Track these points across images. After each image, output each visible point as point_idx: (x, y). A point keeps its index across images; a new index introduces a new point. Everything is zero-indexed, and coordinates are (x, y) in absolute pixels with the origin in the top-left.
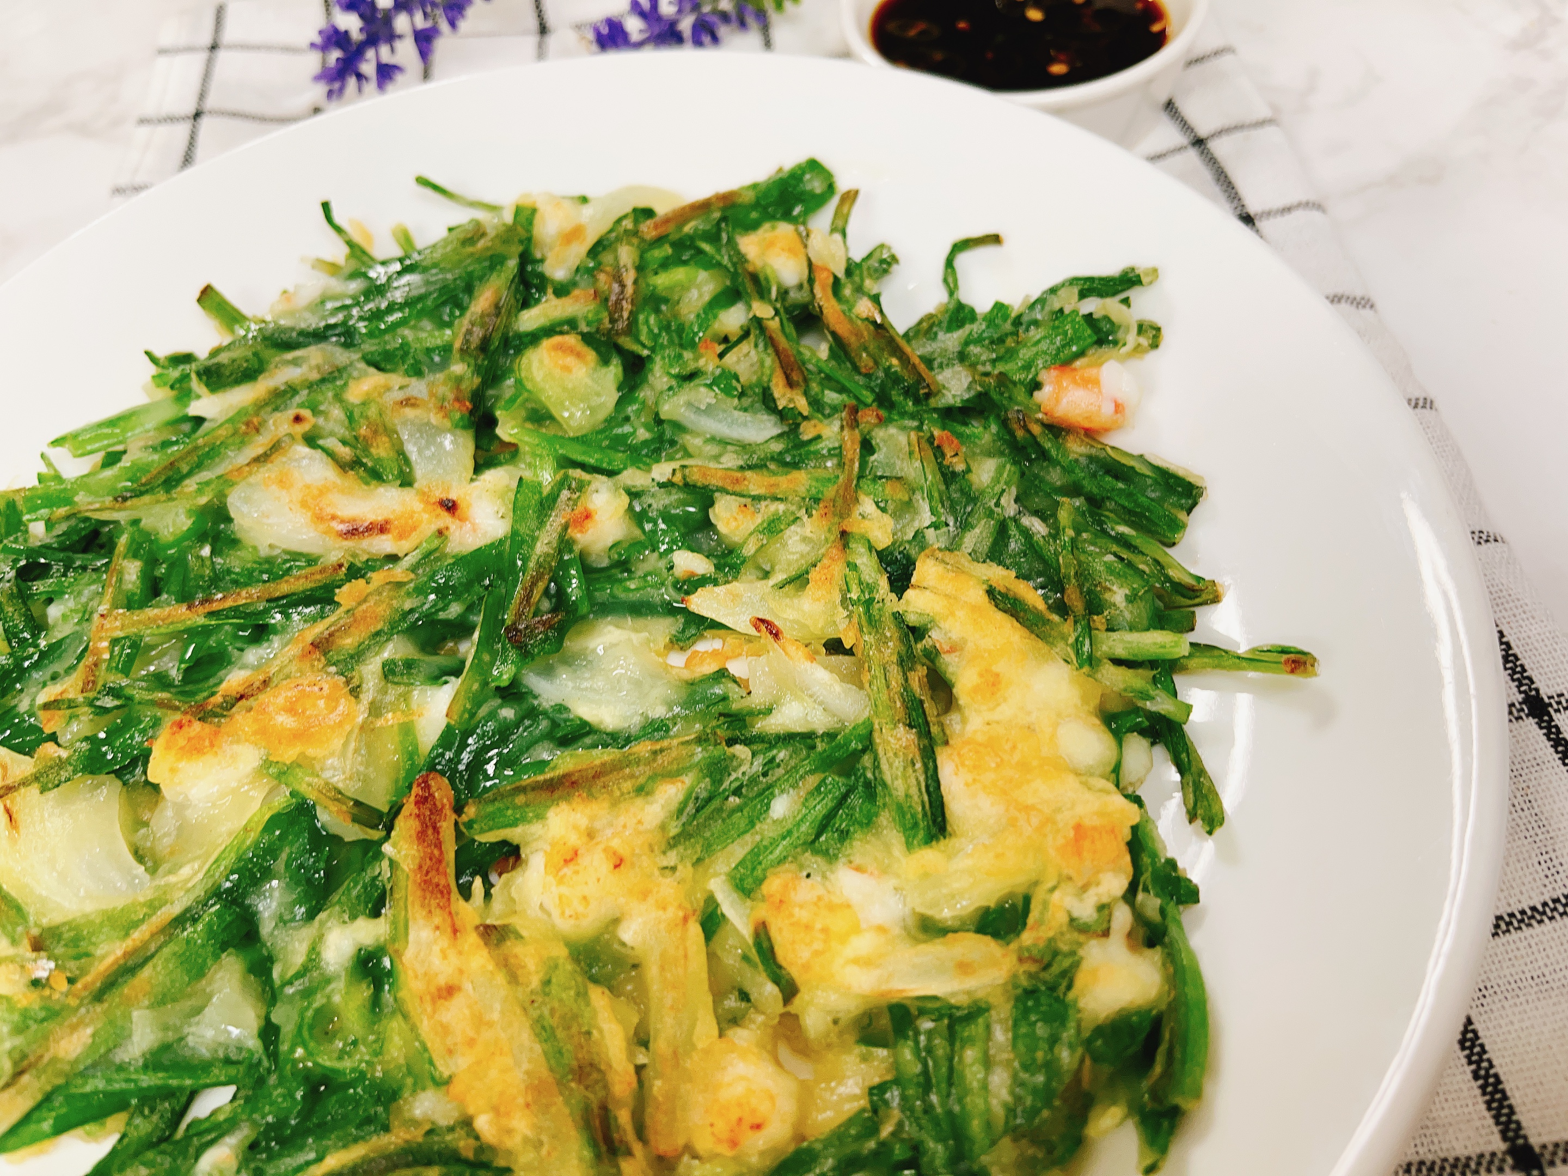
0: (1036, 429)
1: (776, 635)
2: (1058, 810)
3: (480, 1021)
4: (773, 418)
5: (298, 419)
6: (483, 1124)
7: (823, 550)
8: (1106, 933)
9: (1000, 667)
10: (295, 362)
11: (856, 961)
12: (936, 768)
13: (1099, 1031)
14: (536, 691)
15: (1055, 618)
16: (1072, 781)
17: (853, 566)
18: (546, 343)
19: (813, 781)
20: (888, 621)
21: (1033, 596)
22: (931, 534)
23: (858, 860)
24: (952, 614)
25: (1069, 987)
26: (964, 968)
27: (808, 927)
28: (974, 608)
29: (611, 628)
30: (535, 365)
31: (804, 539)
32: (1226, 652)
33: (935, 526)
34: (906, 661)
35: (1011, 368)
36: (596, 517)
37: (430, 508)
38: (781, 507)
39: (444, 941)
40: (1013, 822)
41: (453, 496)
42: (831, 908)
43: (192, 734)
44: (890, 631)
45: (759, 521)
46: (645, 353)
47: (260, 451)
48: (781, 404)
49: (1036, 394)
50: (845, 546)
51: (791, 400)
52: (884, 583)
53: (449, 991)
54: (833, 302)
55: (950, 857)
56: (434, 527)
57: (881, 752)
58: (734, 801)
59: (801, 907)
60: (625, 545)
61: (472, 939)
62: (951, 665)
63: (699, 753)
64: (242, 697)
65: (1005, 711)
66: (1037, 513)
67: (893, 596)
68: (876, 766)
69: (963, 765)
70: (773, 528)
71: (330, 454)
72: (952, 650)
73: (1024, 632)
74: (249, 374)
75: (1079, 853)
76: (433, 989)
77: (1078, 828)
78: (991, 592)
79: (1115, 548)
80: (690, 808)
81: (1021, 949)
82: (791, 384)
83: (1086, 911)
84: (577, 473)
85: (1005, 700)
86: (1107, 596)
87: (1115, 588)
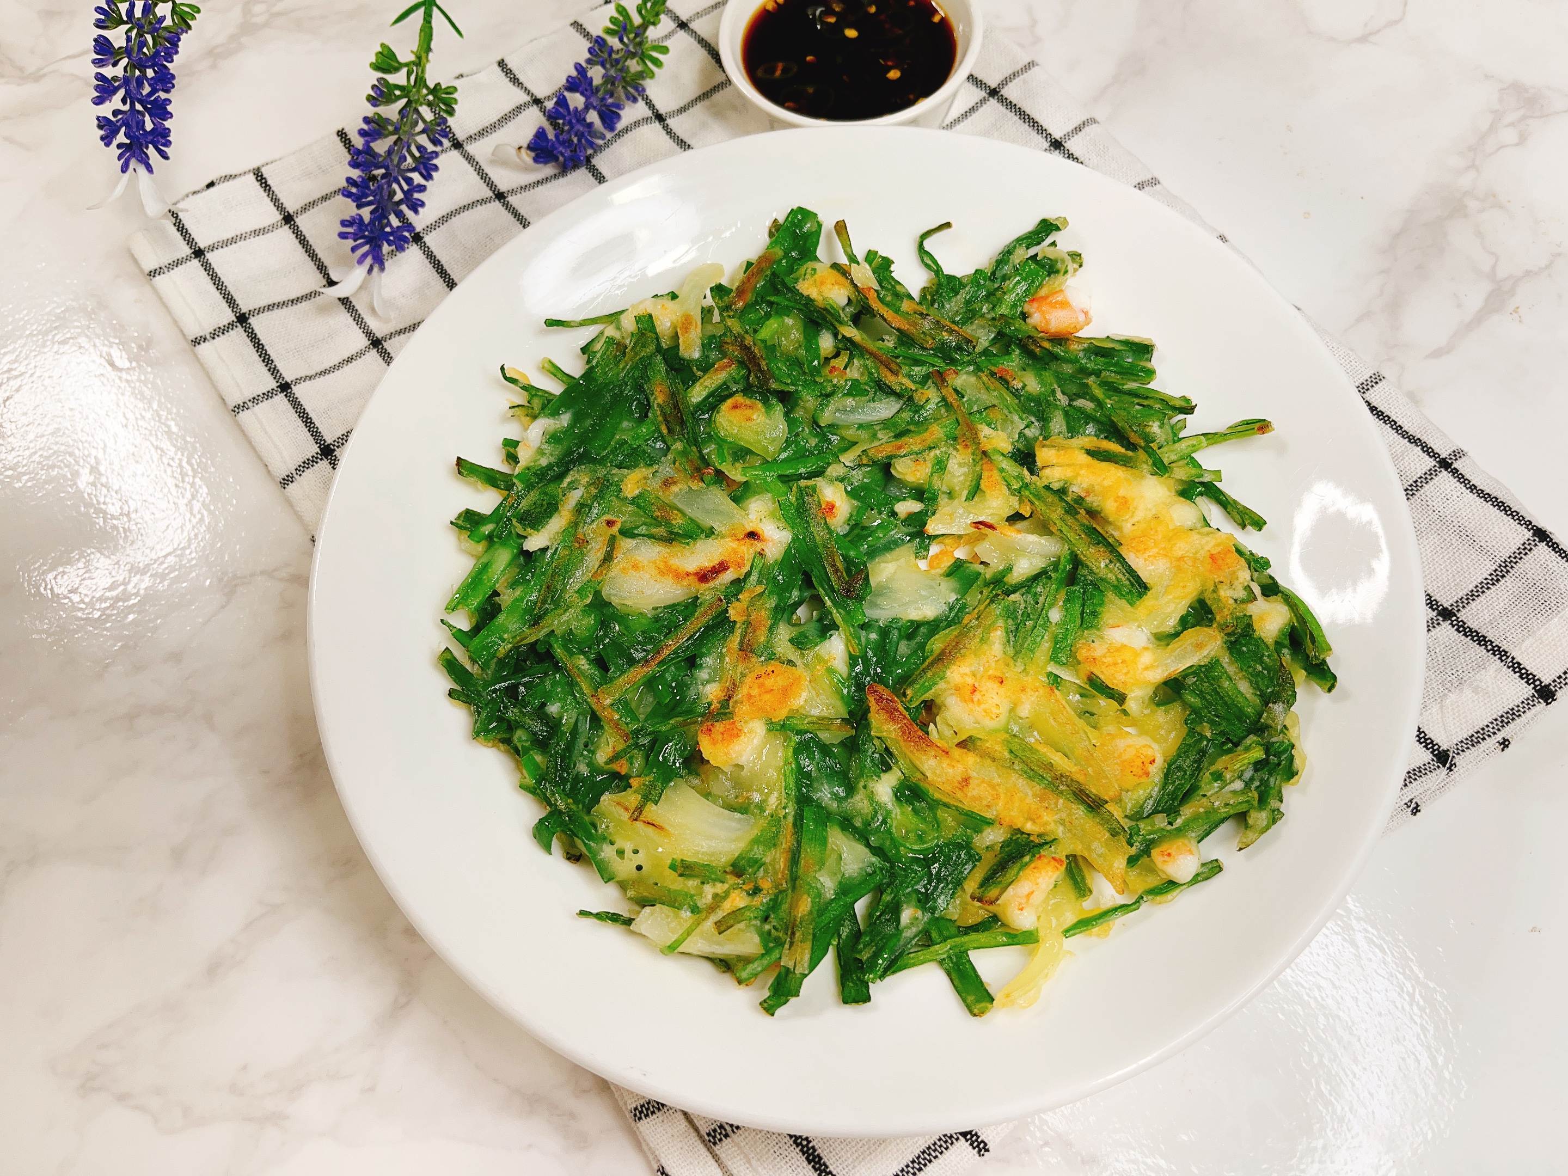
0: (1047, 345)
1: (991, 527)
2: (1196, 552)
3: (993, 787)
4: (892, 398)
5: (610, 523)
6: (1029, 827)
7: (978, 469)
8: (1255, 599)
9: (1122, 493)
10: (573, 486)
11: (1147, 668)
12: (1124, 559)
13: (1277, 643)
14: (874, 617)
15: (1130, 453)
16: (1195, 536)
17: (1002, 470)
18: (726, 406)
19: (1062, 596)
20: (1044, 493)
21: (1114, 447)
22: (1027, 431)
23: (1111, 622)
24: (1078, 474)
25: (1254, 631)
26: (1199, 646)
27: (1115, 664)
28: (1088, 466)
29: (883, 565)
30: (725, 424)
31: (960, 465)
32: (1216, 434)
33: (1027, 426)
34: (1071, 510)
35: (1003, 310)
36: (837, 505)
37: (743, 542)
38: (938, 452)
39: (945, 762)
40: (1179, 569)
41: (749, 529)
42: (1118, 650)
43: (721, 730)
44: (1051, 498)
45: (930, 465)
46: (792, 388)
47: (601, 555)
48: (897, 389)
49: (1028, 320)
50: (991, 461)
51: (901, 383)
52: (1026, 473)
53: (966, 781)
54: (886, 309)
55: (1157, 599)
56: (752, 552)
57: (1090, 564)
58: (1029, 624)
59: (1105, 656)
60: (855, 513)
61: (957, 752)
62: (1093, 501)
63: (997, 609)
64: (729, 697)
65: (1139, 515)
66: (1079, 396)
67: (1034, 478)
68: (1091, 572)
69: (1139, 551)
70: (940, 466)
71: (651, 537)
72: (1088, 493)
73: (1125, 468)
74: (551, 508)
75: (1220, 569)
76: (956, 784)
77: (1212, 557)
78: (1089, 453)
79: (1136, 401)
80: (1012, 639)
81: (1219, 624)
82: (895, 373)
83: (1241, 594)
84: (803, 483)
85: (1136, 508)
86: (1148, 430)
87: (1150, 423)
